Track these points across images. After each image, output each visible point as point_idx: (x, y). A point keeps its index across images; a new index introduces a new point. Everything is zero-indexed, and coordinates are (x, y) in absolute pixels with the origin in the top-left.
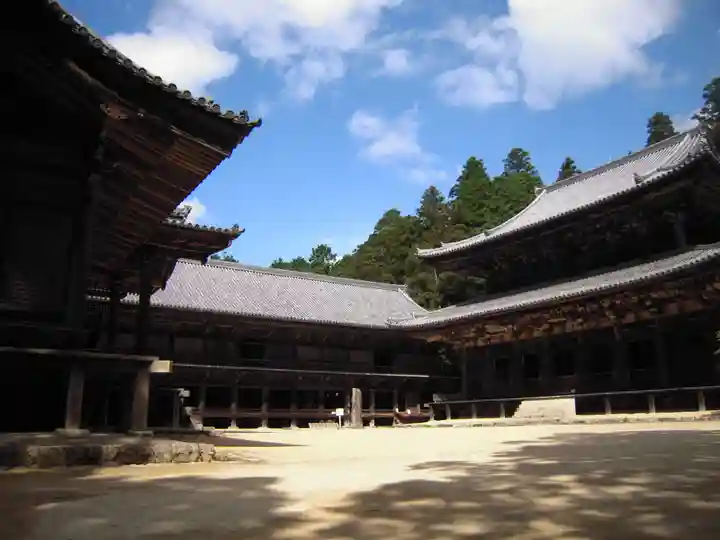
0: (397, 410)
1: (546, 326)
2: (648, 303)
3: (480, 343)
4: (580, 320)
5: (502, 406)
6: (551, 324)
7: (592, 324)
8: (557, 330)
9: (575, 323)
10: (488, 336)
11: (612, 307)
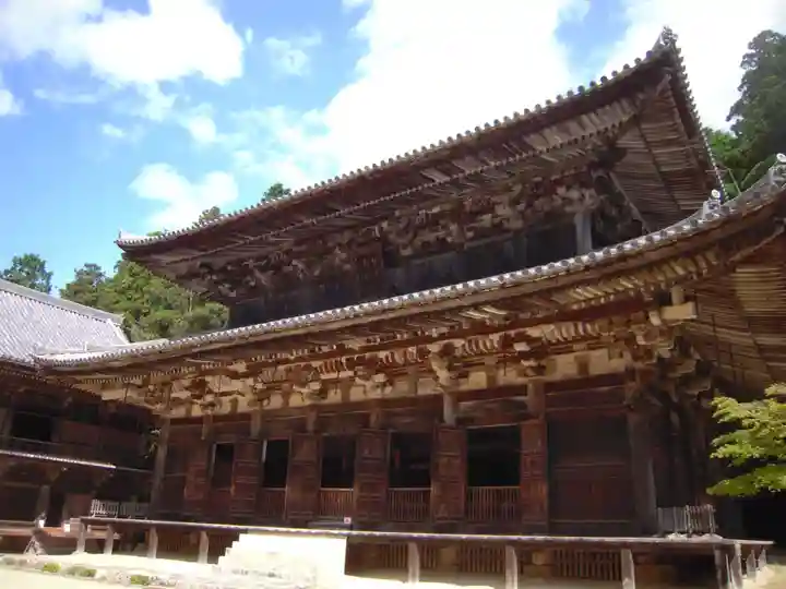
0: (42, 523)
1: (316, 386)
2: (520, 347)
3: (197, 411)
4: (380, 378)
5: (204, 537)
6: (324, 382)
7: (402, 388)
8: (334, 397)
9: (368, 384)
10: (209, 398)
11: (447, 352)
